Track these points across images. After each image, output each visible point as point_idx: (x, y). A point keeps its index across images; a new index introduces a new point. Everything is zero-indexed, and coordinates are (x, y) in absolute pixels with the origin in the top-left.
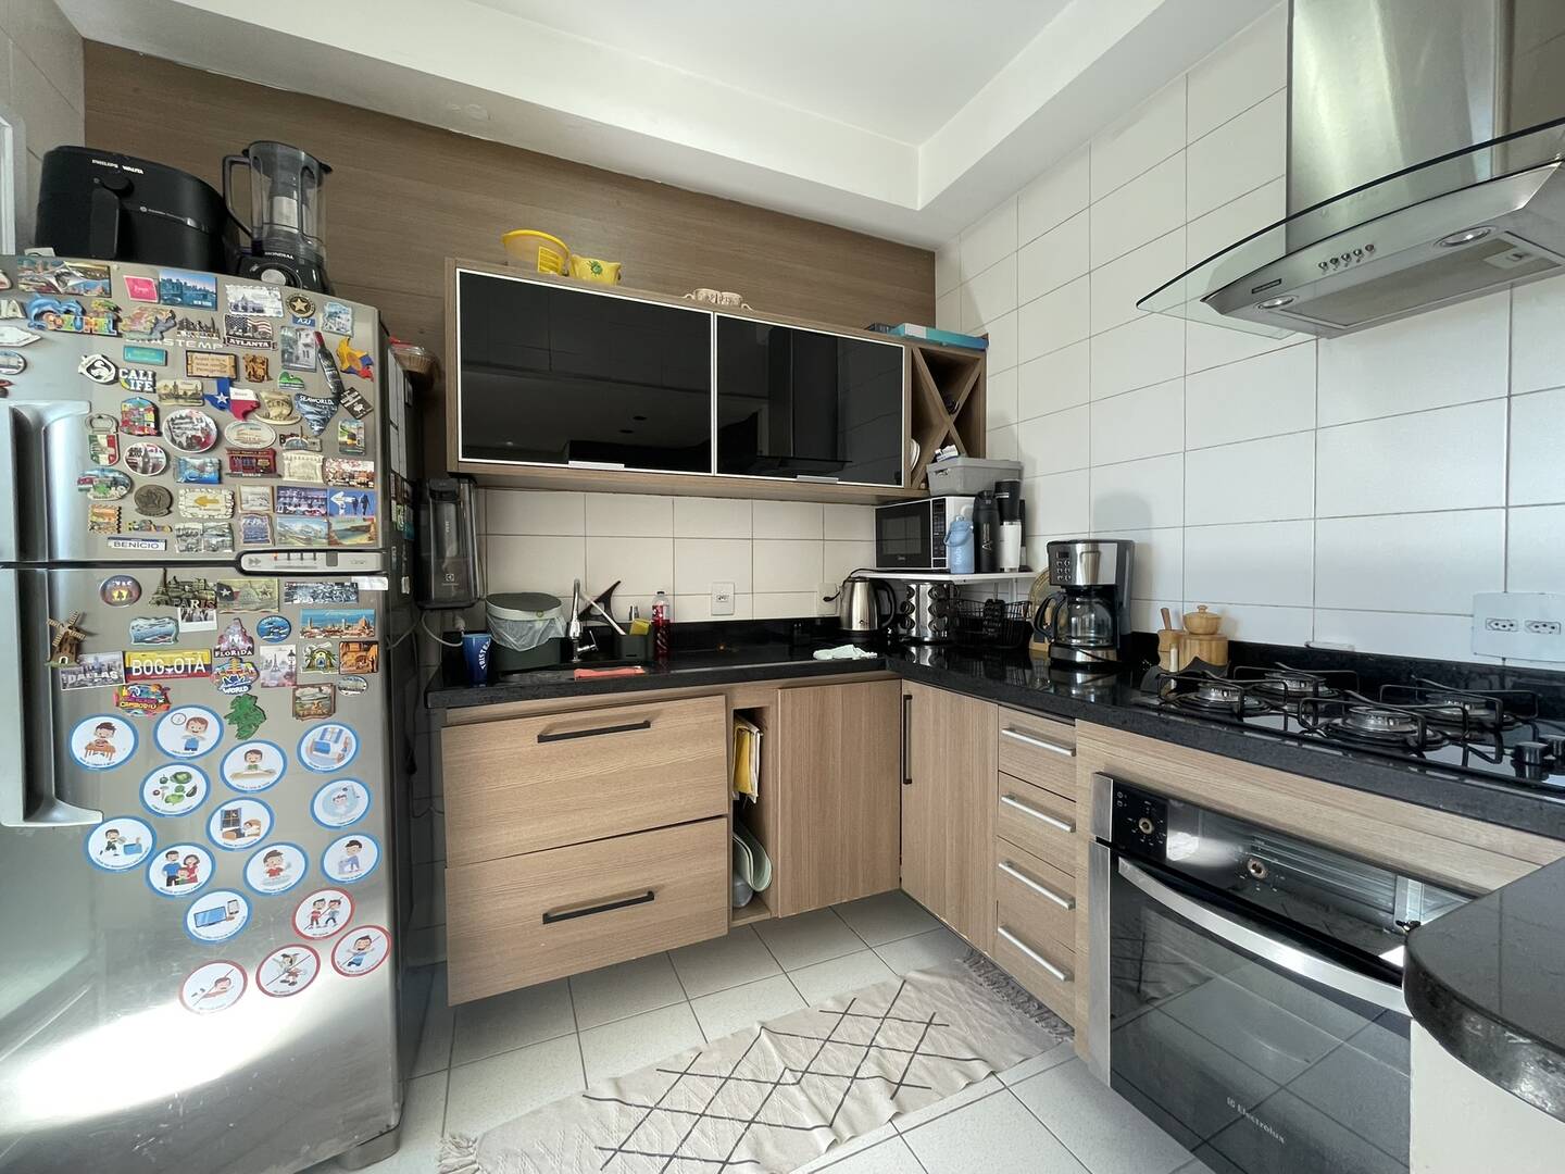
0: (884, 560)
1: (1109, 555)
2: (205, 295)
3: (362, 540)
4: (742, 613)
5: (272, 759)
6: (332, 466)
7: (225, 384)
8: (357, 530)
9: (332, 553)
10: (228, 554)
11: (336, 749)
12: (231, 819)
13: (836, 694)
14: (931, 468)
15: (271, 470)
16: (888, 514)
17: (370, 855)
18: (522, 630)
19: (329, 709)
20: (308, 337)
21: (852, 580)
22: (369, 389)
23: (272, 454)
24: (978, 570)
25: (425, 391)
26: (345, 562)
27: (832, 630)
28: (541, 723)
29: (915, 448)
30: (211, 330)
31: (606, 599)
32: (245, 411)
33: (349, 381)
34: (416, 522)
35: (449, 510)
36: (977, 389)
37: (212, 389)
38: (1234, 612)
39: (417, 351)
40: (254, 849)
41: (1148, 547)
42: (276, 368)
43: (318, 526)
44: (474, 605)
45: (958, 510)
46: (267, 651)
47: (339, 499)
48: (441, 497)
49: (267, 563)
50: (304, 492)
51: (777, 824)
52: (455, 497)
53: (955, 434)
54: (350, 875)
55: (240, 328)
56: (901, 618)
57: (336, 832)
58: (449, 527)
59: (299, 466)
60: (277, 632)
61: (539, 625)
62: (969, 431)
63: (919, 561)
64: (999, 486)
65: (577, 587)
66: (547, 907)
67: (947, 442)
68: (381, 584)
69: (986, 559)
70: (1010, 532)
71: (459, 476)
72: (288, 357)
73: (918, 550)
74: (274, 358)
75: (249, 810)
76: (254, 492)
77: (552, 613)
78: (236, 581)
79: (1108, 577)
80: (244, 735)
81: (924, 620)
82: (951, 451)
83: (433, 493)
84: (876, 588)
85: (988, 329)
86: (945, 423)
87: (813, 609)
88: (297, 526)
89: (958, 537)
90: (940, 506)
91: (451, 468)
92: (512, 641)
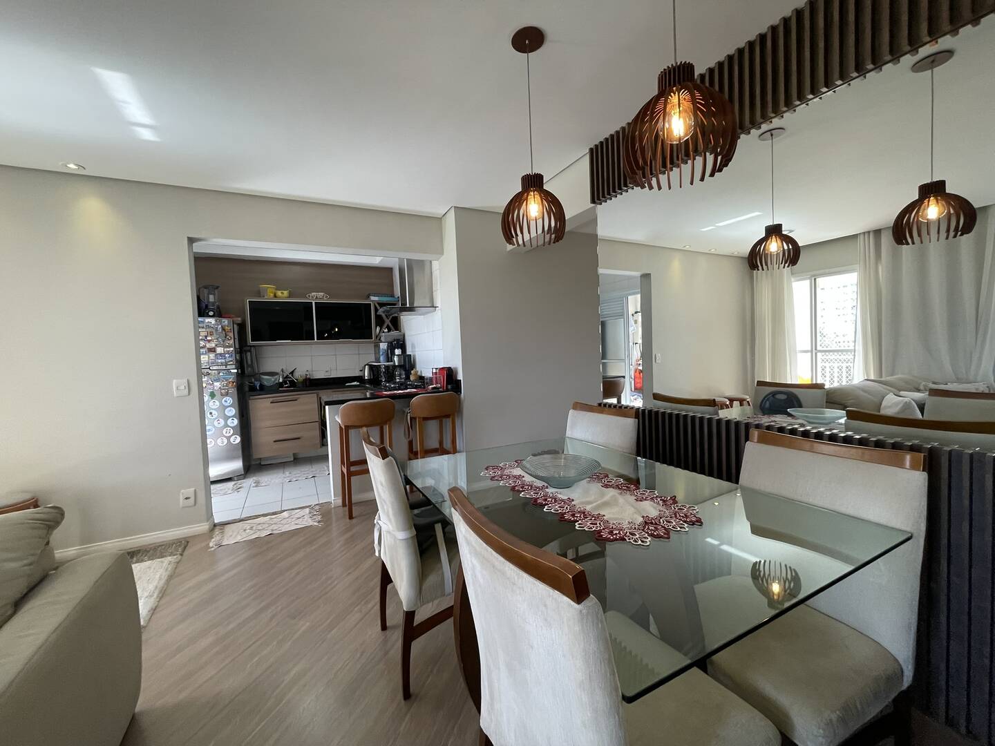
2: (202, 321)
3: (232, 363)
4: (333, 375)
5: (217, 403)
6: (225, 350)
7: (206, 337)
8: (231, 361)
9: (226, 366)
10: (208, 367)
11: (229, 402)
12: (211, 413)
14: (382, 335)
15: (215, 351)
16: (376, 346)
17: (236, 422)
18: (268, 381)
19: (227, 394)
20: (220, 326)
21: (365, 365)
22: (231, 335)
23: (214, 348)
24: (387, 361)
25: (242, 327)
26: (228, 367)
28: (271, 399)
29: (378, 329)
30: (203, 328)
31: (292, 373)
32: (209, 341)
33: (228, 334)
34: (241, 357)
35: (249, 354)
37: (204, 338)
39: (239, 319)
40: (215, 419)
42: (214, 333)
43: (223, 361)
44: (257, 375)
45: (382, 347)
46: (216, 384)
47: (227, 355)
48: (246, 351)
49: (215, 368)
50: (220, 354)
52: (250, 351)
53: (391, 326)
54: (232, 425)
55: (208, 327)
56: (379, 376)
57: (230, 417)
58: (249, 357)
59: (220, 350)
60: (217, 380)
61: (273, 380)
62: (395, 326)
65: (282, 371)
66: (274, 440)
68: (236, 371)
69: (390, 359)
70: (398, 352)
71: (251, 346)
72: (217, 330)
74: (214, 331)
75: (214, 412)
76: (212, 356)
77: (276, 377)
78: (210, 372)
80: (212, 398)
81: (383, 375)
83: (245, 351)
84: (372, 368)
86: (387, 322)
88: (220, 361)
91: (249, 344)
92: (266, 383)
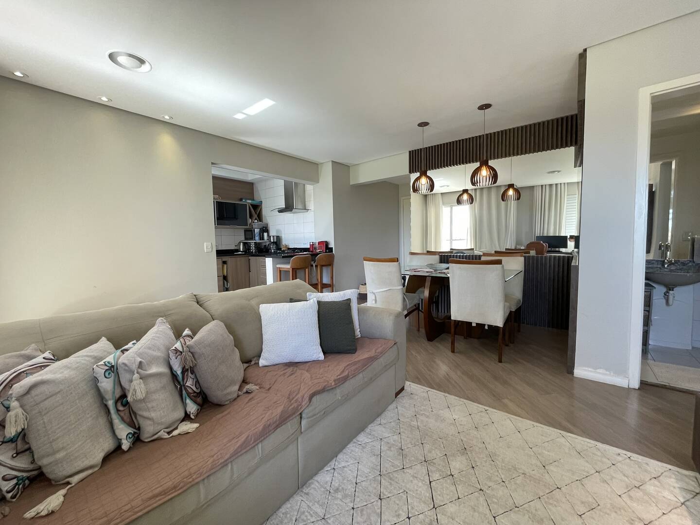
0: (246, 239)
1: (275, 238)
13: (238, 259)
14: (253, 224)
16: (246, 231)
21: (240, 242)
24: (260, 240)
27: (237, 251)
29: (250, 220)
36: (261, 210)
38: (289, 245)
41: (281, 237)
45: (257, 231)
51: (230, 278)
53: (257, 218)
56: (249, 249)
62: (260, 218)
63: (252, 239)
64: (263, 227)
67: (256, 219)
69: (262, 238)
70: (265, 234)
73: (251, 237)
79: (275, 241)
81: (253, 248)
82: (256, 221)
84: (245, 244)
85: (263, 200)
86: (255, 216)
87: (233, 248)
89: (257, 235)
90: (254, 230)
